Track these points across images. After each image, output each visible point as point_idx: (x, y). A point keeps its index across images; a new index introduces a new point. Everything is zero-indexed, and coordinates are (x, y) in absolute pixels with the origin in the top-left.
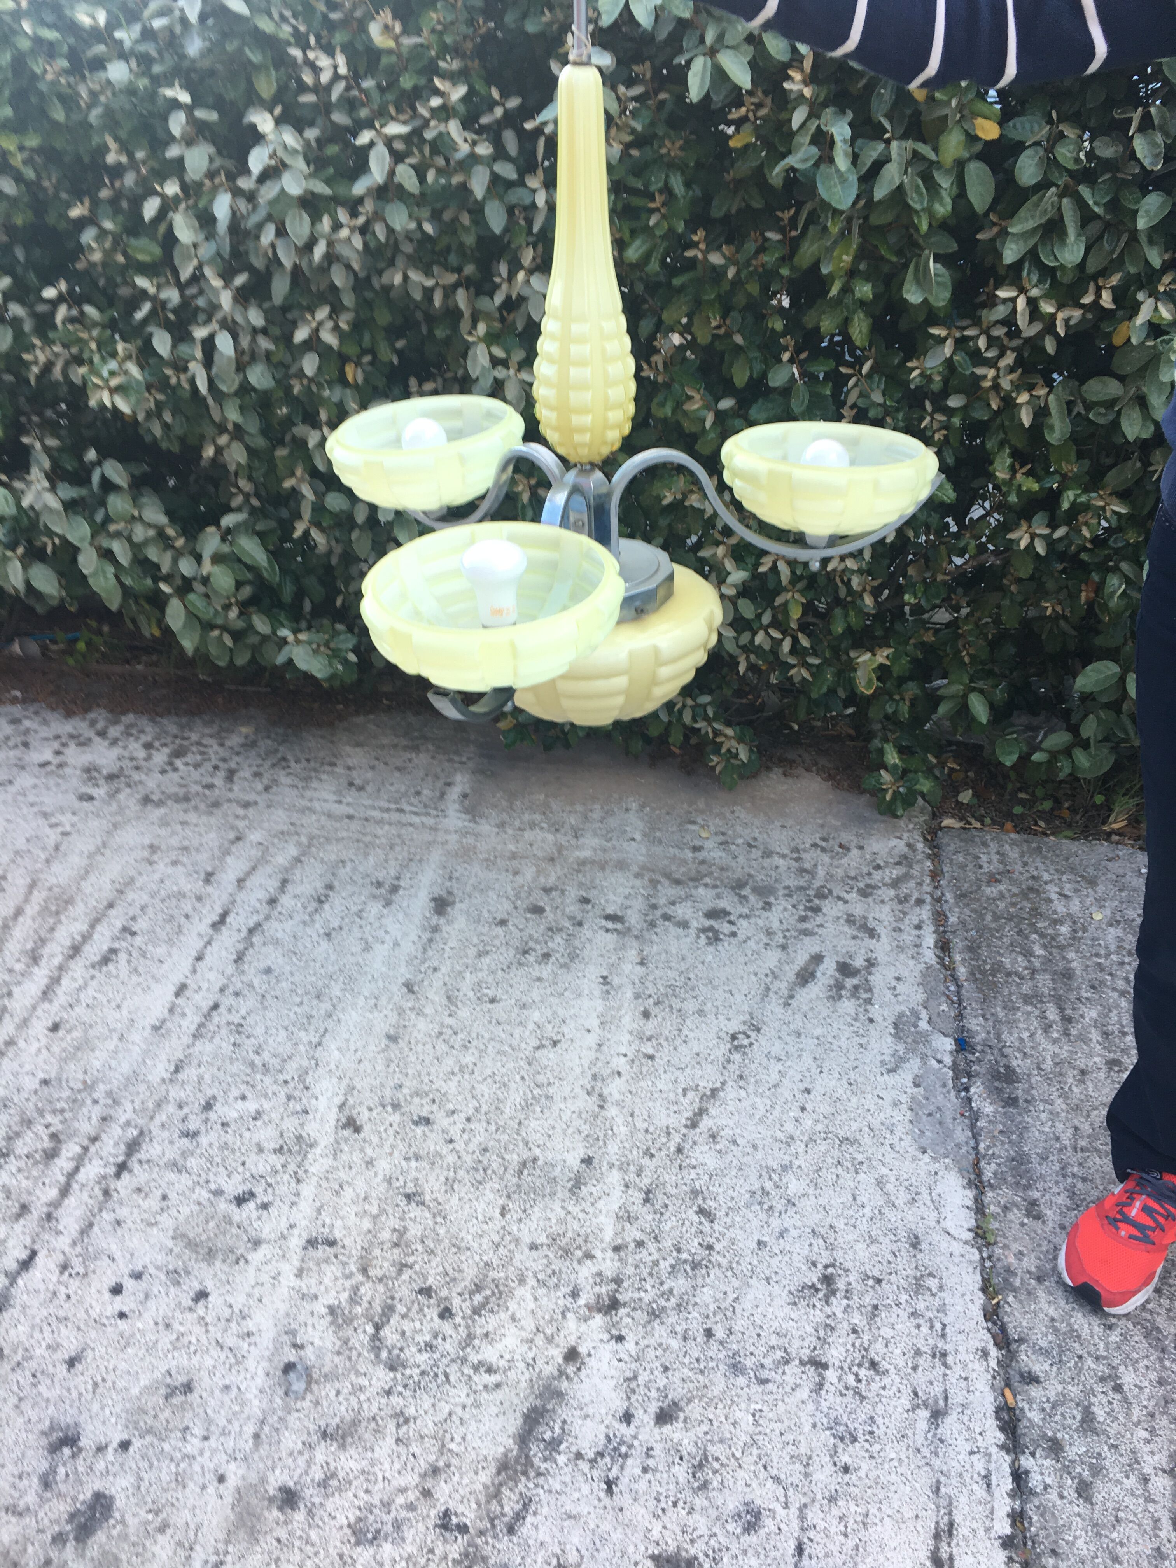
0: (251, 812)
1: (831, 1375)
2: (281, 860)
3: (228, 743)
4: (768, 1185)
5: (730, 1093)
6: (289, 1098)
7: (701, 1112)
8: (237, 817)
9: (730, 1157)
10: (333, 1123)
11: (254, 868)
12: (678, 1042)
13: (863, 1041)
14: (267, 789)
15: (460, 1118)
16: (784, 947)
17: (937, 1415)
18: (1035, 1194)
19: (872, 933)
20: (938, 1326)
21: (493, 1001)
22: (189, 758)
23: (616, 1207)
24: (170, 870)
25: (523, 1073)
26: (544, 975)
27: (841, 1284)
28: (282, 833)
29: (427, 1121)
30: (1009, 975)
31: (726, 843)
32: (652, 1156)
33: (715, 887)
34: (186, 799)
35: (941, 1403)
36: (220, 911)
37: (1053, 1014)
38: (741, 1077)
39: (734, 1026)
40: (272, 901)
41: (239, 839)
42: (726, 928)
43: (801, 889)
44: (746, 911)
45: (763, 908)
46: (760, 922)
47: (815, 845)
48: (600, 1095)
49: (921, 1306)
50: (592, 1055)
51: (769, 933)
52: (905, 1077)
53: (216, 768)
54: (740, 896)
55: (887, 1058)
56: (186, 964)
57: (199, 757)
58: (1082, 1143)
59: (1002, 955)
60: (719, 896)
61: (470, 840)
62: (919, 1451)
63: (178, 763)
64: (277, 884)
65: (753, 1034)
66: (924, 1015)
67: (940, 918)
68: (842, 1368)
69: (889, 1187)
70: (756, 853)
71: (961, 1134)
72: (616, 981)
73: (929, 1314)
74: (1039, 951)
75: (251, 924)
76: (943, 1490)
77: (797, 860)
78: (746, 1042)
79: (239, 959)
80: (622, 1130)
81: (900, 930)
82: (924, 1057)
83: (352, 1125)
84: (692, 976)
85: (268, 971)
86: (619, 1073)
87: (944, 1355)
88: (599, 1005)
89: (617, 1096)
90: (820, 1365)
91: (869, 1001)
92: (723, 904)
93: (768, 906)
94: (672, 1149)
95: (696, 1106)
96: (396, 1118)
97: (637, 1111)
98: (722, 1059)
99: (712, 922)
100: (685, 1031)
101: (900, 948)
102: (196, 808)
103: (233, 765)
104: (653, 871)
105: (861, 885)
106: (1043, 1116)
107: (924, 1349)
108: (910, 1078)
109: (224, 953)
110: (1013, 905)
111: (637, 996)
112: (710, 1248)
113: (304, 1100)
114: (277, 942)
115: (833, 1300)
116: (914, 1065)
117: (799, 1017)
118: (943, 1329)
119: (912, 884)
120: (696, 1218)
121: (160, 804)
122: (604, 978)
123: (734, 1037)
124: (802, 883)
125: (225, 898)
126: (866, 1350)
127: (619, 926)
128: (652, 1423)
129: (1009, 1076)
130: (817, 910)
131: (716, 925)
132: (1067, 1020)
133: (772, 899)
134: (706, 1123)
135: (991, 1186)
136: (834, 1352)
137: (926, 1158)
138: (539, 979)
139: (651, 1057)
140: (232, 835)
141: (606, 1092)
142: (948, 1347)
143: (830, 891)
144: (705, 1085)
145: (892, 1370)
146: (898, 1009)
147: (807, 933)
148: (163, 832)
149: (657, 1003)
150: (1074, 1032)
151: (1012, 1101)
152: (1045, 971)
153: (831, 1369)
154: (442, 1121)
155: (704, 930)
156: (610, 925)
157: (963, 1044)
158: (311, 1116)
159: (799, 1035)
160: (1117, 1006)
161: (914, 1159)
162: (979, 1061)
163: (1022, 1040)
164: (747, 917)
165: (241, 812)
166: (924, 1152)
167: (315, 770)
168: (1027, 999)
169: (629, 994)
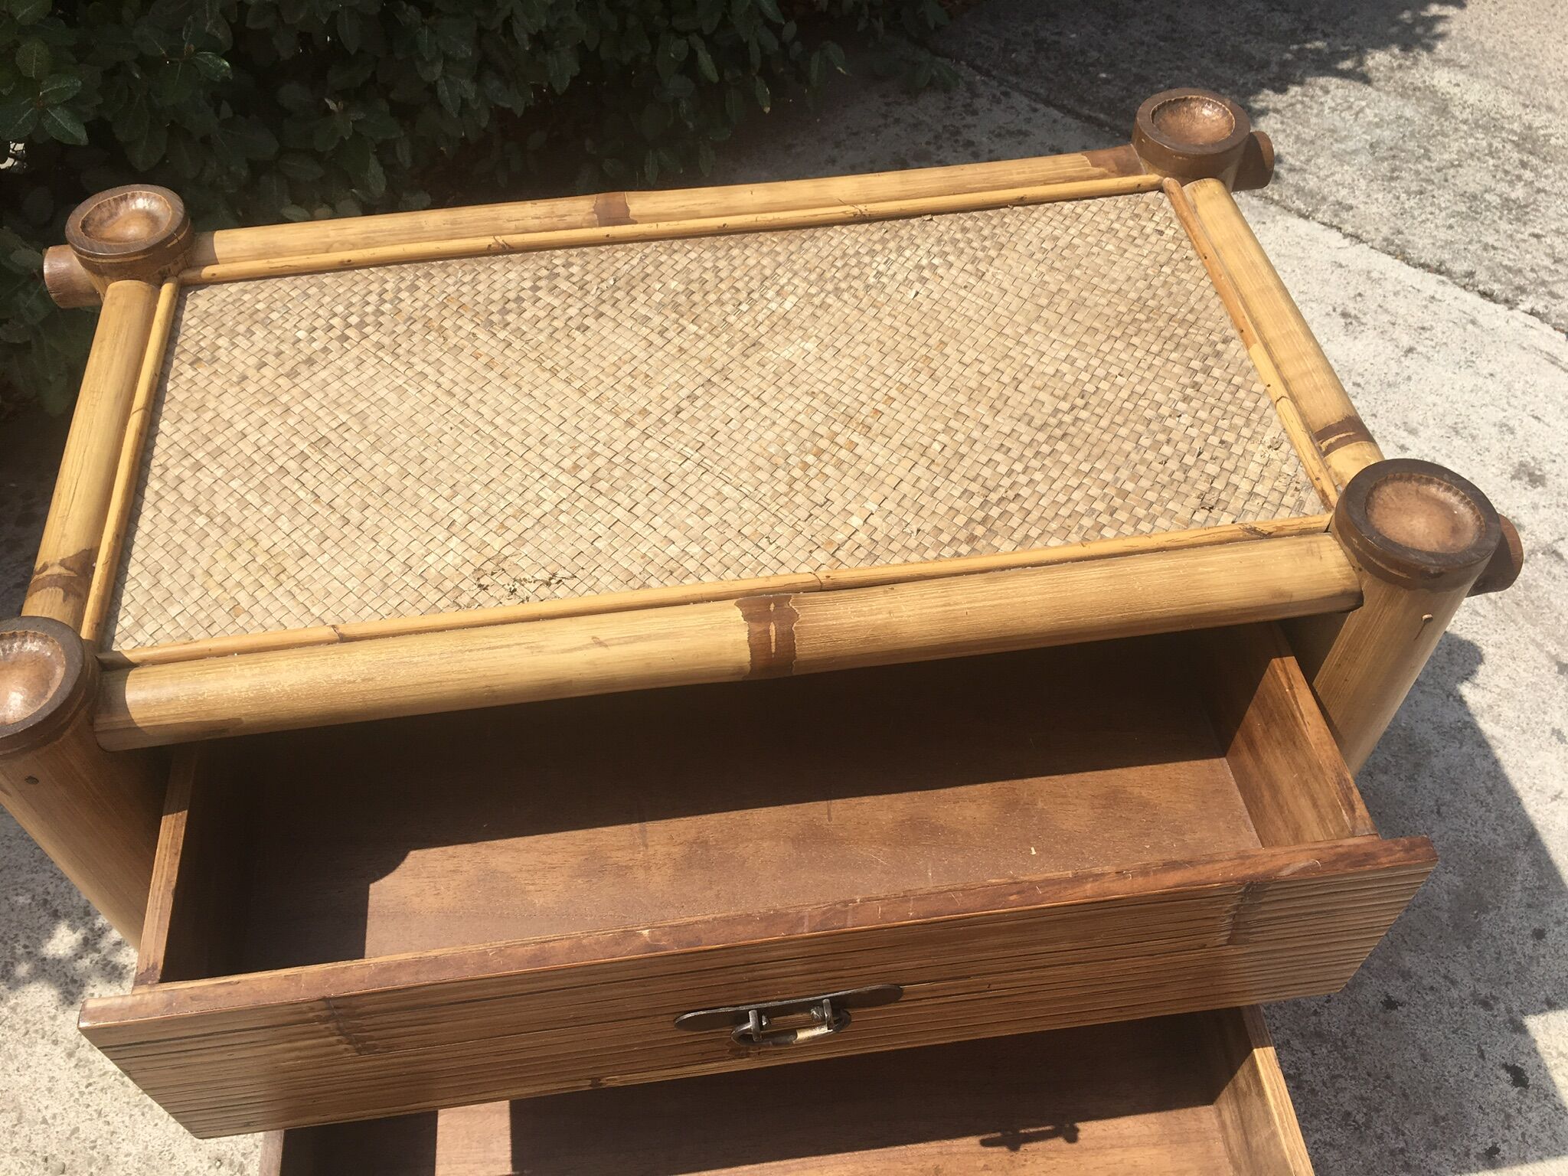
1: (1420, 349)
17: (1473, 322)
27: (1353, 312)
87: (1433, 298)
90: (1411, 350)
107: (1424, 303)
115: (1364, 320)
128: (1413, 437)
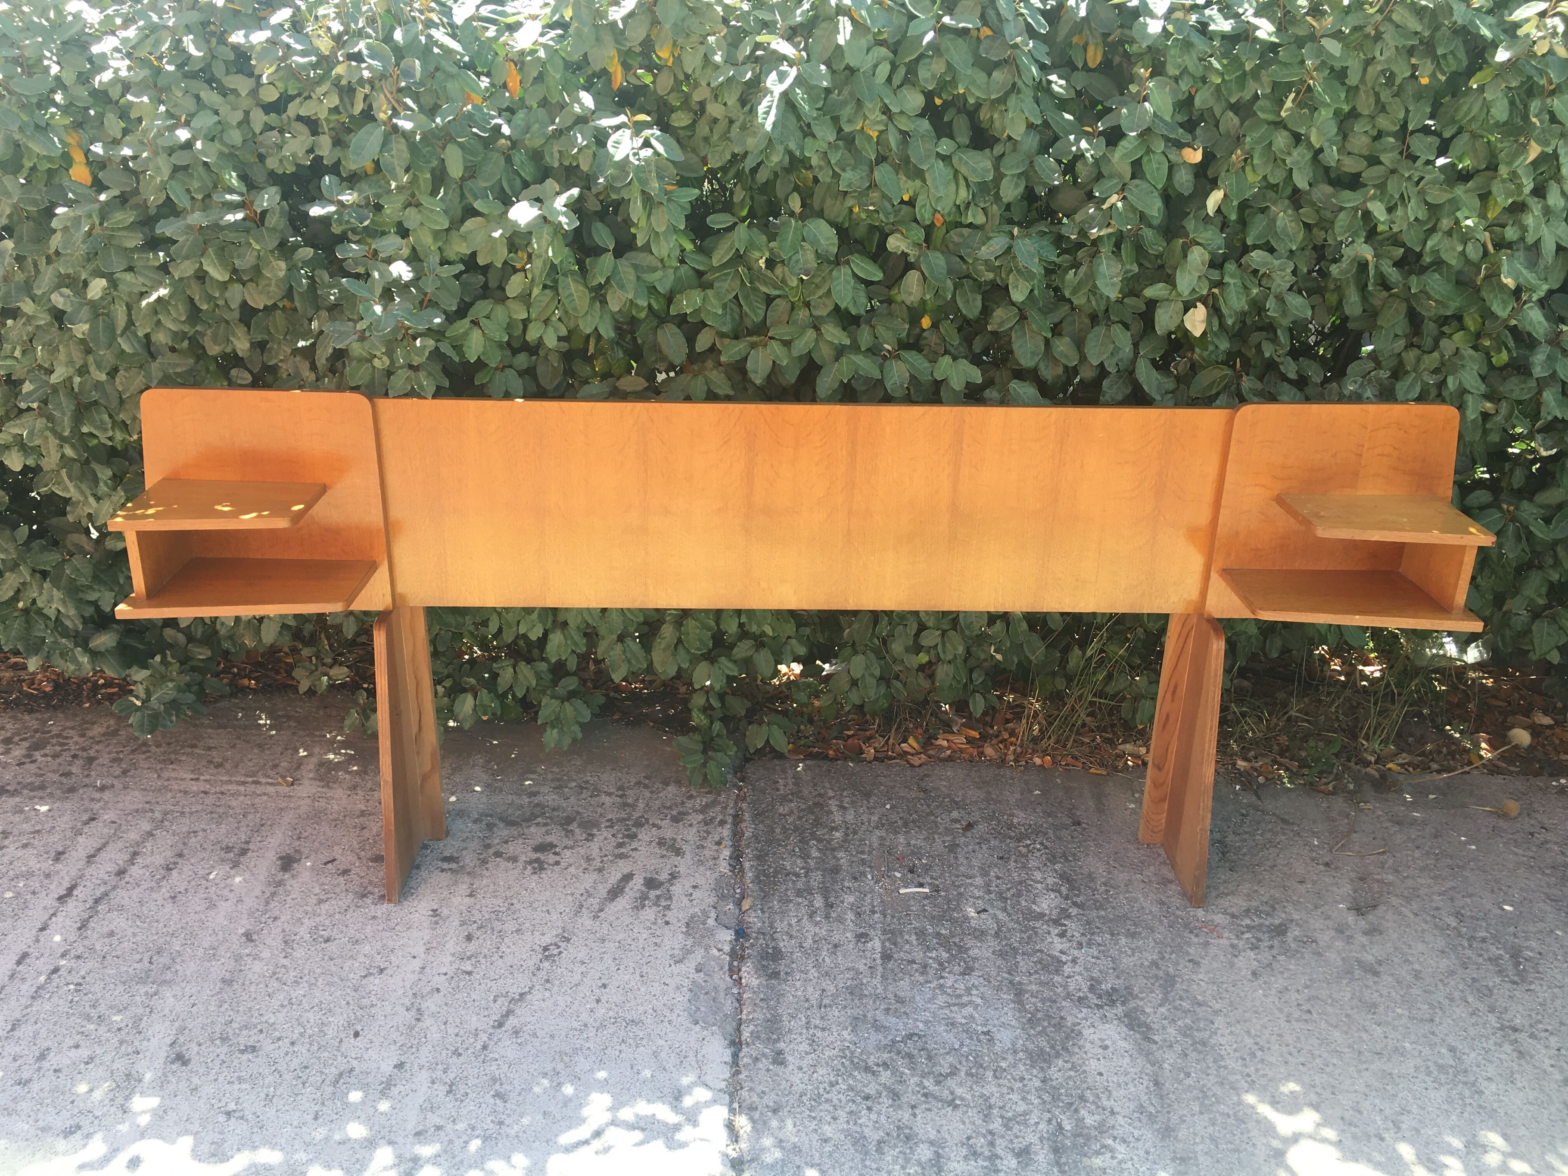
0: (107, 795)
2: (133, 836)
3: (90, 734)
4: (560, 1066)
5: (537, 995)
6: (121, 1042)
7: (509, 1013)
8: (92, 800)
9: (529, 1048)
10: (162, 1060)
11: (105, 845)
12: (496, 956)
13: (658, 941)
14: (125, 772)
15: (285, 1044)
16: (600, 870)
18: (781, 1045)
19: (678, 852)
21: (327, 940)
22: (48, 750)
23: (421, 1101)
24: (20, 853)
25: (348, 999)
26: (379, 914)
28: (137, 811)
29: (254, 1049)
30: (788, 875)
31: (560, 787)
32: (460, 1055)
33: (546, 825)
34: (42, 787)
36: (66, 884)
37: (819, 902)
38: (548, 981)
39: (547, 940)
40: (121, 873)
41: (93, 819)
42: (552, 858)
43: (624, 820)
44: (570, 843)
45: (587, 840)
46: (582, 851)
47: (638, 783)
48: (418, 1010)
50: (416, 977)
51: (589, 859)
52: (690, 965)
53: (75, 756)
54: (567, 831)
55: (676, 952)
56: (29, 936)
57: (58, 748)
58: (826, 1001)
59: (783, 859)
60: (548, 833)
61: (322, 803)
63: (37, 755)
64: (127, 857)
65: (563, 945)
66: (713, 915)
67: (737, 835)
69: (663, 1055)
70: (585, 794)
71: (729, 1006)
72: (445, 912)
74: (815, 853)
75: (98, 894)
77: (621, 796)
78: (556, 952)
79: (83, 926)
80: (435, 1035)
81: (703, 847)
82: (707, 948)
83: (181, 1059)
84: (515, 901)
85: (112, 934)
86: (438, 990)
88: (427, 934)
89: (433, 1008)
91: (668, 908)
92: (549, 839)
93: (590, 837)
94: (479, 1047)
95: (505, 1009)
96: (225, 1049)
97: (451, 1020)
98: (532, 968)
99: (538, 855)
100: (503, 948)
101: (701, 863)
102: (51, 795)
103: (92, 753)
104: (491, 816)
105: (674, 813)
106: (798, 984)
108: (693, 965)
109: (68, 922)
110: (800, 818)
111: (463, 923)
112: (501, 1123)
113: (137, 1043)
114: (121, 908)
116: (698, 956)
117: (605, 925)
119: (718, 808)
120: (492, 1101)
121: (14, 793)
122: (434, 911)
123: (546, 949)
124: (624, 815)
125: (74, 873)
127: (454, 866)
129: (776, 955)
130: (633, 837)
131: (542, 857)
132: (829, 906)
133: (595, 831)
134: (512, 1022)
135: (748, 1044)
137: (697, 1028)
138: (374, 918)
139: (469, 973)
140: (85, 817)
141: (424, 1006)
143: (647, 820)
144: (515, 991)
146: (691, 911)
147: (622, 856)
148: (17, 818)
149: (479, 928)
150: (833, 915)
151: (775, 975)
152: (817, 869)
154: (268, 1046)
155: (530, 862)
156: (445, 866)
157: (741, 933)
158: (141, 1056)
159: (603, 941)
160: (872, 891)
161: (688, 1030)
162: (752, 945)
163: (790, 925)
164: (572, 848)
165: (97, 795)
166: (697, 1023)
167: (175, 752)
168: (799, 893)
169: (456, 923)
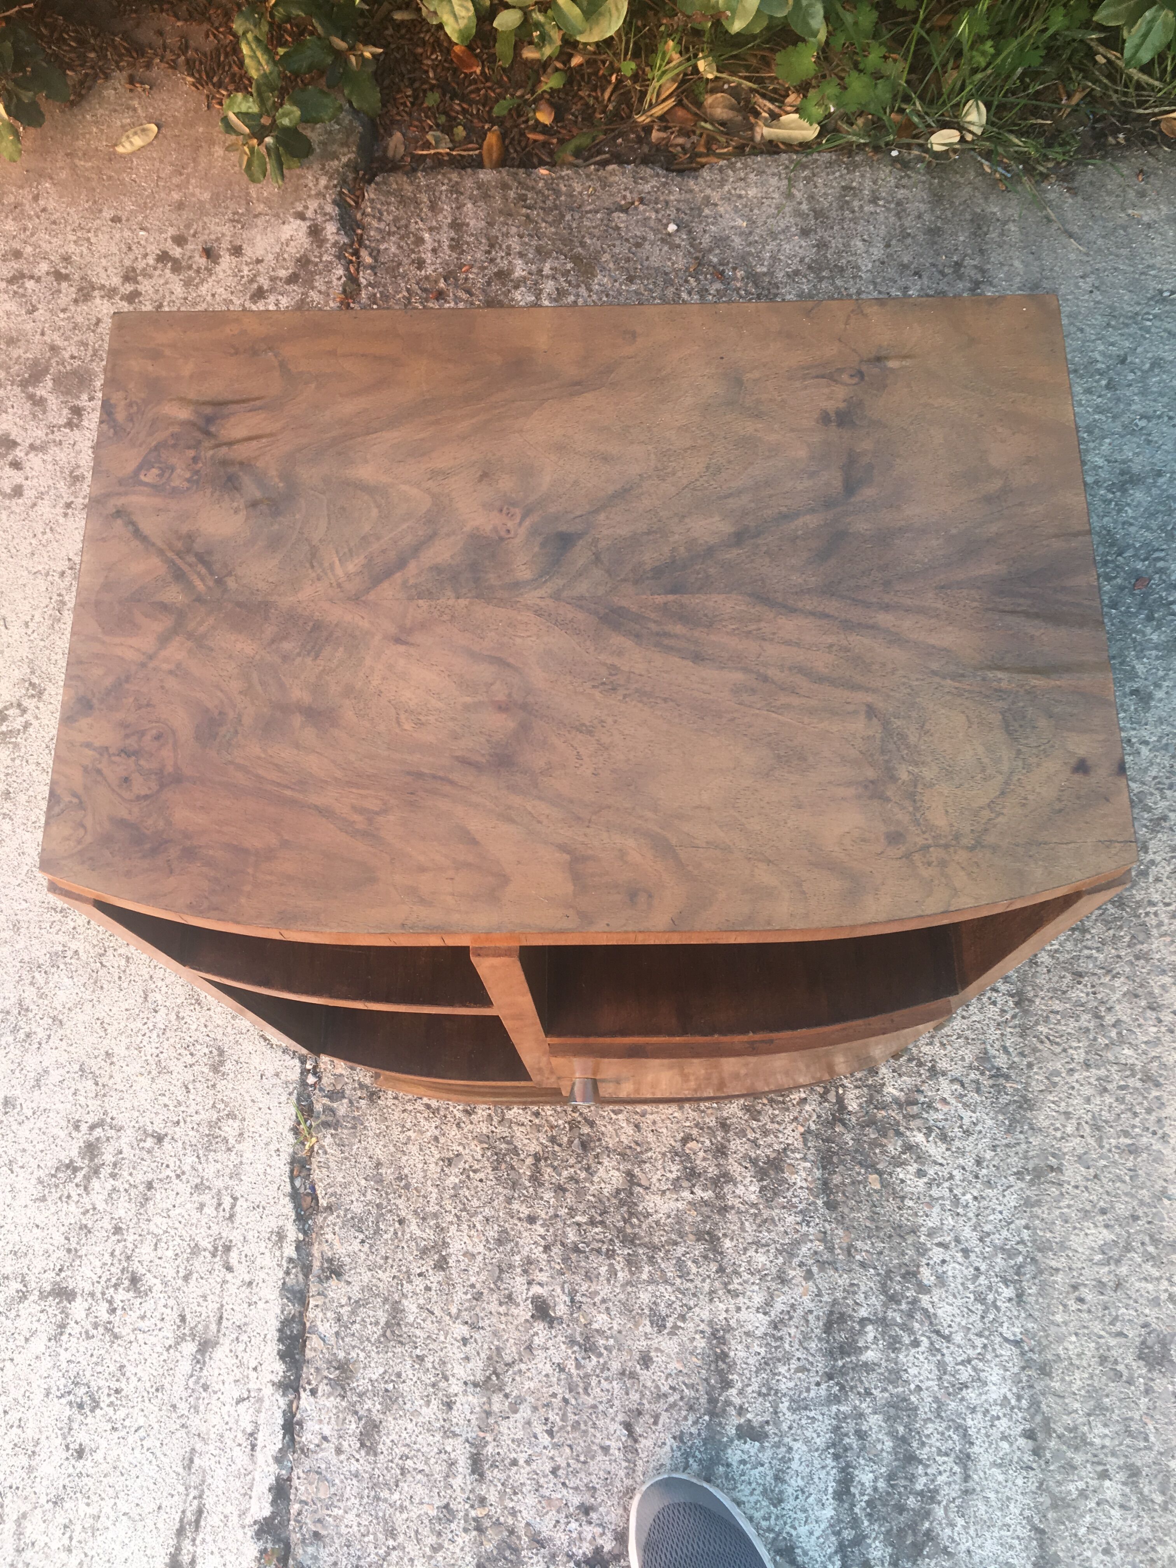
20: (227, 1201)
31: (18, 278)
35: (213, 1327)
42: (8, 478)
44: (40, 434)
46: (62, 457)
49: (209, 1171)
51: (74, 478)
54: (35, 401)
62: (174, 1406)
68: (92, 1294)
73: (219, 1184)
76: (197, 1461)
77: (132, 297)
93: (75, 417)
118: (233, 1206)
126: (128, 1258)
136: (86, 1271)
142: (235, 1236)
145: (159, 1287)
153: (79, 1299)
